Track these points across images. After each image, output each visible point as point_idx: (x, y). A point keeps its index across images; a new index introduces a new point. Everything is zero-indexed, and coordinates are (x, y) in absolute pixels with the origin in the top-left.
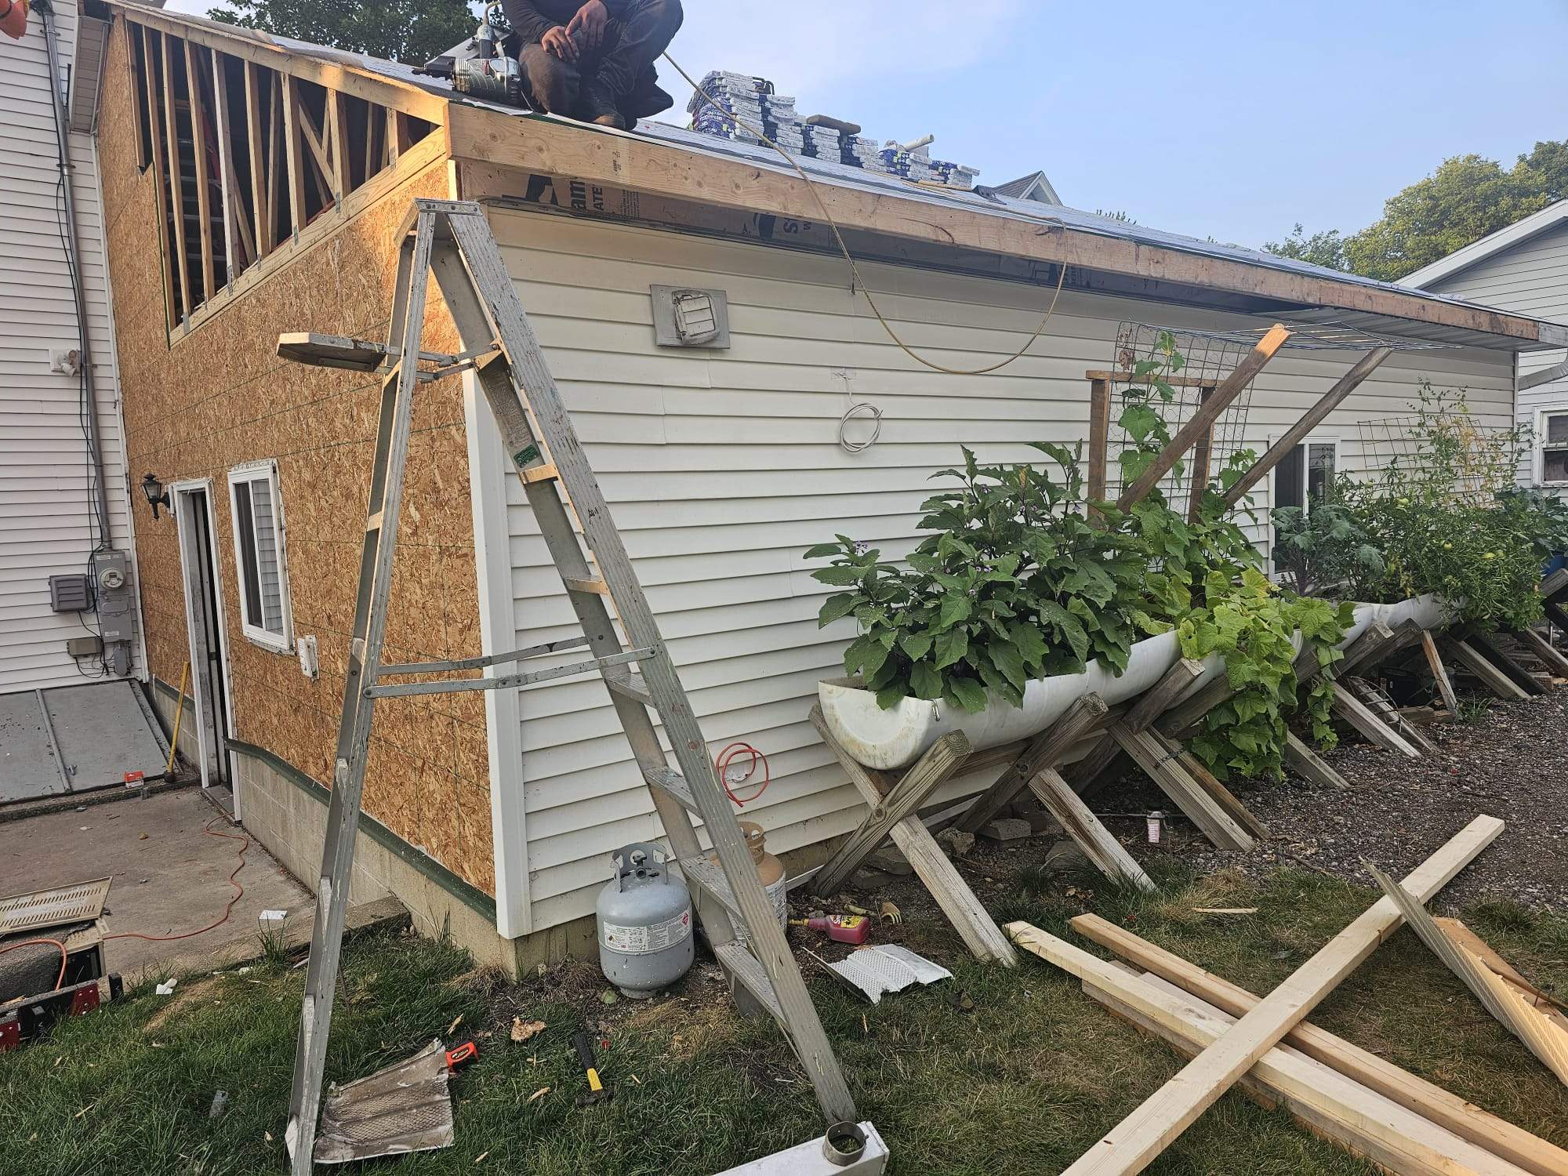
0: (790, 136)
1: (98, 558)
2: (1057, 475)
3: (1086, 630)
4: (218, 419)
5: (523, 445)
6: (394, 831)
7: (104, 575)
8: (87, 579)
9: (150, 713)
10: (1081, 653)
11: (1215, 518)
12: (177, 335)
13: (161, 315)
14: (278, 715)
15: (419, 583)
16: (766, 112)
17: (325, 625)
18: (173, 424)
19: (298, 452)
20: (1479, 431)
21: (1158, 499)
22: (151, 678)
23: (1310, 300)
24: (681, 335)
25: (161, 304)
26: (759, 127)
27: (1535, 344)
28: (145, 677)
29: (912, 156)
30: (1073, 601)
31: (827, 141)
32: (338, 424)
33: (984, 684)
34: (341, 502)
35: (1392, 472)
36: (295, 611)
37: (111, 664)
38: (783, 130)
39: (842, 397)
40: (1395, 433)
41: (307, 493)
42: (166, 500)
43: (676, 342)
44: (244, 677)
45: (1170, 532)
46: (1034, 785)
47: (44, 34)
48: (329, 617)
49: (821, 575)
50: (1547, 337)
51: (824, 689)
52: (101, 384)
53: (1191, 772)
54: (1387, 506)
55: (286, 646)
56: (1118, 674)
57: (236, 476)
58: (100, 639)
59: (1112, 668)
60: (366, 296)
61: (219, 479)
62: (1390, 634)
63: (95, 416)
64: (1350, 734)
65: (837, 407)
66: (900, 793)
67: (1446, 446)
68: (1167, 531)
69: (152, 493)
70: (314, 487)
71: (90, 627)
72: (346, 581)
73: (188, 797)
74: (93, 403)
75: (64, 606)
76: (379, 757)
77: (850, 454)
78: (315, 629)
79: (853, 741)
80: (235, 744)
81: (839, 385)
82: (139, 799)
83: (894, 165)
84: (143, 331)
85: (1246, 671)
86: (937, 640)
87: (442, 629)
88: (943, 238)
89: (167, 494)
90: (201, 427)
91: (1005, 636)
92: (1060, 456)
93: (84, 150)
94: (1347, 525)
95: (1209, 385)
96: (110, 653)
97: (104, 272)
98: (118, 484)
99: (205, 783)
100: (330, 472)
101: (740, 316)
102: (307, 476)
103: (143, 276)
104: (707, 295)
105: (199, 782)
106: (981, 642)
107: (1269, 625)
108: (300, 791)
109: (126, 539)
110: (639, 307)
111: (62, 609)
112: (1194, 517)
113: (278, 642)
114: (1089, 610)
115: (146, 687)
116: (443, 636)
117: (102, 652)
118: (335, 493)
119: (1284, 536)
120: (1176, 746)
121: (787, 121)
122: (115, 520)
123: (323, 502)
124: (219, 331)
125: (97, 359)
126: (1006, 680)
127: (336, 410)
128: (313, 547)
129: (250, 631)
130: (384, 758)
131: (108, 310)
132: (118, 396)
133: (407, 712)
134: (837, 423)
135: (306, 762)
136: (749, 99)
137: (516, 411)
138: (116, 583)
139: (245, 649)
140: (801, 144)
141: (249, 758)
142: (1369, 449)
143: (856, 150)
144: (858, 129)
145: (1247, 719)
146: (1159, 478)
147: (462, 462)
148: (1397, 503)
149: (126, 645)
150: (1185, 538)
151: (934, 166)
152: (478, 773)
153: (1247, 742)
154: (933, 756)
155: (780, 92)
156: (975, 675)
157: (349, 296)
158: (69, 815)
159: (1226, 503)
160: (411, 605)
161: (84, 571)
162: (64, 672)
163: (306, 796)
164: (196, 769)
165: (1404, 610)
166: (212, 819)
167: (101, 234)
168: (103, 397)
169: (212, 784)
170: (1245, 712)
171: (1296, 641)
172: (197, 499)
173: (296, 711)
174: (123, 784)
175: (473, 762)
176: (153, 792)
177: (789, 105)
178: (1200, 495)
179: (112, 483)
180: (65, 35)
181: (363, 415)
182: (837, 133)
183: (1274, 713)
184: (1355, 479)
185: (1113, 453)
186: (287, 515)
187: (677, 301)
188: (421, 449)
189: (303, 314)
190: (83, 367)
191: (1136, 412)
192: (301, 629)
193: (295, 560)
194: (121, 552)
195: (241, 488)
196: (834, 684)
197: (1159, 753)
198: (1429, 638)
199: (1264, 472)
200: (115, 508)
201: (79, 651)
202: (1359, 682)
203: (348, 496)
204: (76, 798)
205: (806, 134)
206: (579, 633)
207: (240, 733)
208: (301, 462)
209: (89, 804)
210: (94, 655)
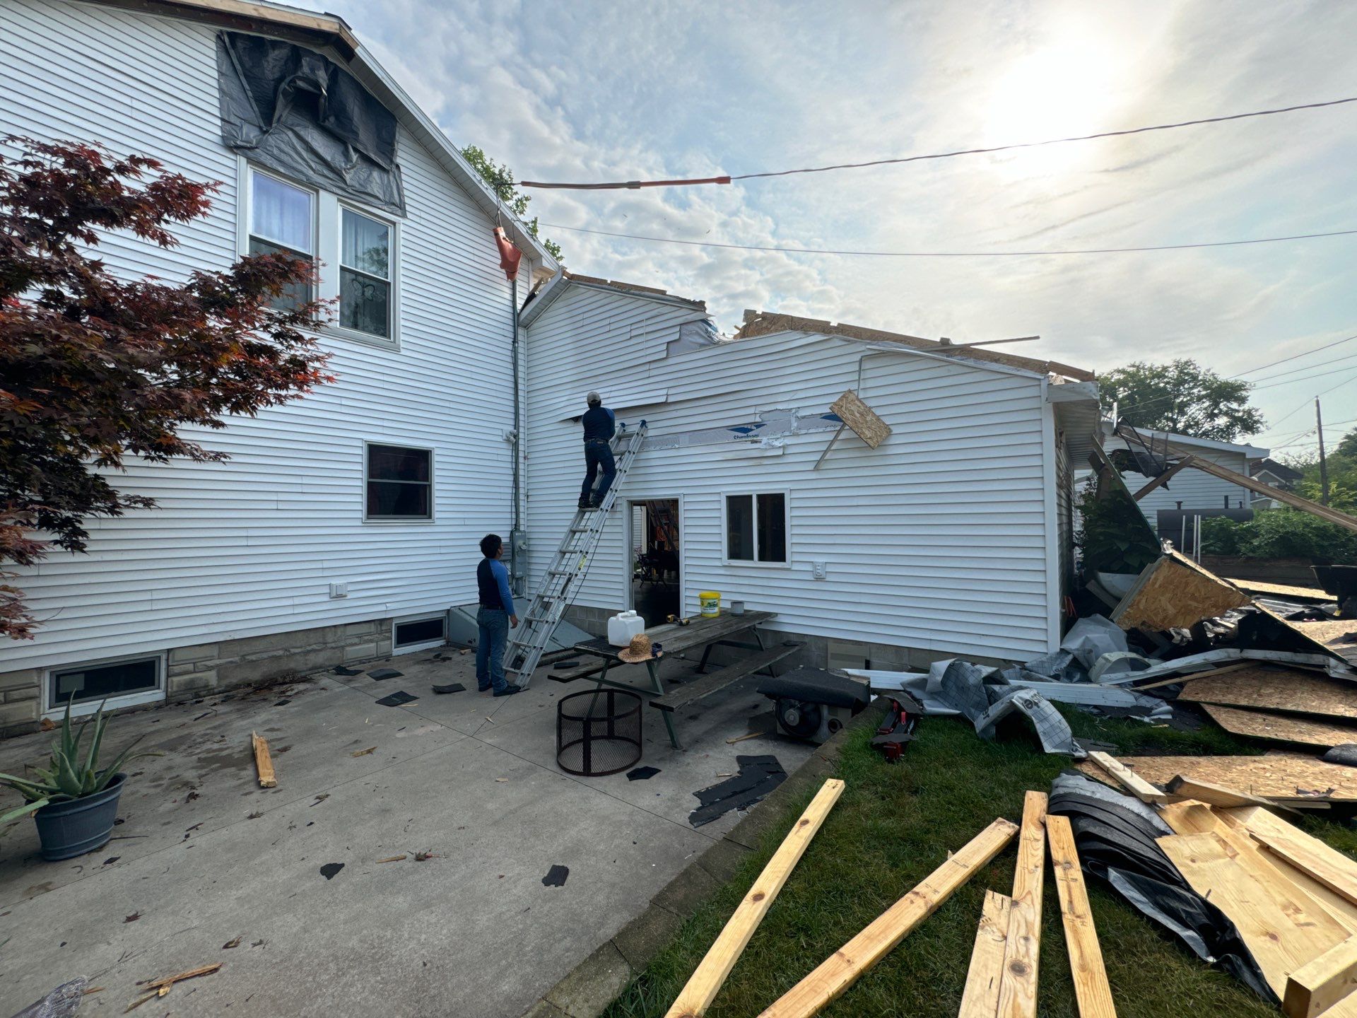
1: (515, 534)
7: (520, 543)
52: (520, 448)
74: (517, 457)
93: (522, 335)
97: (525, 394)
109: (524, 527)
122: (521, 516)
129: (733, 563)
131: (526, 413)
132: (526, 454)
167: (525, 375)
179: (521, 497)
190: (515, 437)
200: (521, 509)
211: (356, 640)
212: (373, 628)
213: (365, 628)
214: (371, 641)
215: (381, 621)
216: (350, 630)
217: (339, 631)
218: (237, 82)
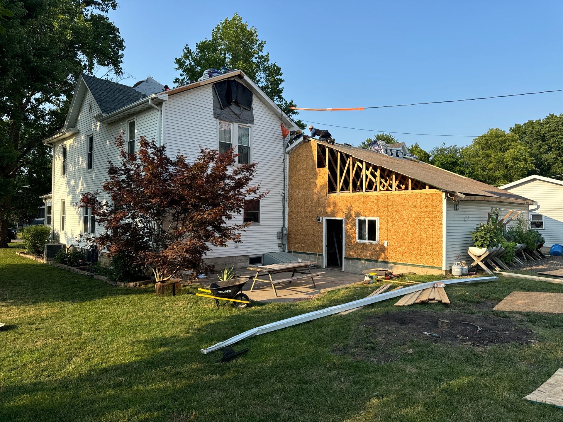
1: (283, 229)
4: (351, 209)
7: (285, 232)
12: (332, 195)
13: (324, 191)
18: (324, 208)
22: (289, 251)
32: (403, 214)
36: (380, 238)
37: (283, 248)
44: (352, 248)
52: (285, 198)
55: (376, 242)
57: (360, 218)
58: (282, 244)
61: (350, 218)
63: (284, 203)
70: (393, 222)
71: (280, 241)
77: (465, 221)
78: (388, 240)
79: (474, 253)
80: (347, 258)
84: (311, 191)
87: (431, 239)
89: (320, 219)
90: (341, 210)
93: (287, 157)
97: (287, 178)
104: (458, 205)
108: (375, 263)
109: (286, 226)
111: (278, 238)
113: (373, 242)
125: (285, 193)
128: (390, 229)
129: (360, 241)
131: (288, 185)
132: (288, 200)
134: (464, 218)
135: (379, 258)
139: (353, 244)
141: (351, 261)
152: (439, 254)
161: (281, 231)
167: (288, 171)
169: (325, 268)
179: (285, 215)
186: (380, 225)
189: (395, 201)
192: (382, 240)
193: (382, 231)
200: (285, 220)
201: (279, 245)
208: (389, 218)
211: (240, 261)
212: (244, 258)
213: (242, 258)
214: (243, 262)
215: (246, 256)
216: (239, 258)
217: (236, 258)
218: (216, 97)
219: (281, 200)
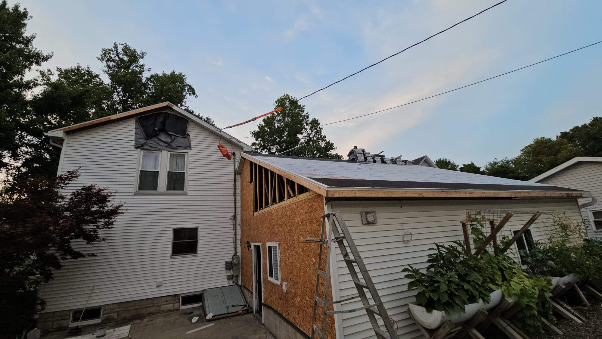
0: (370, 159)
1: (234, 257)
2: (460, 249)
3: (477, 291)
4: (264, 232)
5: (345, 253)
6: (307, 334)
7: (235, 261)
8: (231, 262)
9: (242, 293)
10: (478, 297)
11: (502, 254)
12: (256, 214)
13: (252, 209)
14: (275, 299)
15: (315, 275)
16: (364, 155)
17: (289, 280)
18: (253, 231)
19: (284, 242)
20: (572, 221)
21: (486, 252)
22: (242, 284)
23: (513, 196)
24: (368, 221)
25: (252, 207)
26: (363, 159)
27: (581, 197)
28: (240, 284)
29: (397, 160)
30: (471, 283)
31: (378, 159)
32: (294, 238)
33: (454, 307)
34: (295, 254)
35: (550, 239)
36: (281, 276)
37: (234, 281)
38: (368, 158)
39: (402, 230)
40: (547, 224)
41: (286, 251)
42: (250, 246)
43: (367, 223)
44: (267, 289)
45: (492, 260)
46: (470, 333)
47: (234, 159)
48: (290, 279)
49: (407, 276)
50: (584, 195)
51: (410, 305)
52: (237, 221)
53: (515, 331)
54: (552, 249)
55: (279, 284)
56: (488, 303)
57: (269, 244)
58: (233, 275)
59: (486, 301)
60: (303, 214)
61: (264, 244)
62: (564, 287)
63: (236, 227)
64: (560, 317)
65: (401, 233)
66: (436, 336)
67: (564, 228)
68: (490, 260)
69: (248, 245)
70: (288, 250)
71: (231, 273)
72: (296, 271)
73: (250, 316)
74: (236, 225)
75: (227, 268)
76: (303, 315)
77: (406, 243)
78: (287, 281)
79: (420, 320)
80: (264, 305)
81: (401, 228)
82: (241, 316)
83: (393, 162)
84: (248, 212)
85: (525, 301)
86: (440, 295)
87: (321, 287)
88: (421, 196)
89: (251, 245)
90: (260, 233)
91: (457, 293)
92: (460, 244)
93: (238, 177)
94: (541, 255)
95: (491, 220)
96: (234, 278)
97: (240, 199)
98: (238, 241)
99: (254, 313)
100: (292, 247)
101: (378, 215)
102: (286, 247)
103: (249, 201)
104: (372, 213)
105: (253, 312)
106: (451, 295)
107: (528, 287)
108: (281, 319)
109: (239, 253)
110: (358, 216)
111: (227, 269)
112: (496, 255)
113: (278, 282)
114: (476, 285)
115: (240, 286)
116: (321, 289)
117: (232, 278)
118: (293, 252)
119: (524, 259)
120: (509, 322)
121: (369, 157)
122: (237, 249)
123: (290, 253)
124: (266, 215)
125: (237, 216)
126: (459, 306)
127: (294, 235)
128: (287, 263)
129: (269, 278)
130: (305, 315)
131: (240, 206)
132: (240, 223)
133: (311, 305)
134: (402, 236)
135: (283, 312)
136: (361, 154)
137: (343, 247)
138: (237, 263)
139: (267, 282)
140: (373, 161)
141: (267, 309)
142: (541, 230)
143: (385, 160)
144: (384, 156)
145: (528, 315)
146: (486, 247)
147: (326, 251)
148: (555, 249)
149: (237, 276)
150: (496, 261)
151: (403, 161)
152: (331, 324)
153: (530, 322)
154: (444, 327)
155: (366, 151)
156: (451, 304)
157: (299, 214)
158: (228, 319)
159: (505, 250)
160: (312, 280)
161: (231, 260)
162: (225, 283)
163: (282, 321)
164: (252, 308)
165: (567, 279)
166: (257, 323)
167: (240, 192)
168: (237, 223)
169: (256, 313)
170: (527, 313)
171: (537, 292)
172: (258, 248)
173: (281, 299)
174: (238, 312)
175: (330, 320)
176: (244, 314)
177: (369, 153)
178: (496, 248)
179: (237, 241)
180: (237, 158)
181: (301, 237)
182: (380, 157)
183: (536, 313)
184: (540, 242)
185: (471, 242)
186: (280, 254)
187: (366, 215)
188: (315, 247)
189: (287, 215)
190: (235, 217)
191: (475, 230)
192: (283, 280)
193: (282, 264)
194: (238, 256)
195: (270, 248)
196: (413, 304)
197: (505, 325)
198: (576, 285)
199: (513, 243)
200: (237, 246)
201: (229, 278)
202: (558, 300)
203: (297, 253)
204: (229, 315)
205: (373, 158)
206: (358, 295)
207: (265, 302)
208: (285, 244)
209: (232, 316)
210: (231, 279)
211: (165, 303)
212: (172, 298)
213: (169, 298)
214: (171, 303)
215: (176, 295)
216: (164, 299)
217: (159, 299)
218: (140, 129)
219: (231, 224)
